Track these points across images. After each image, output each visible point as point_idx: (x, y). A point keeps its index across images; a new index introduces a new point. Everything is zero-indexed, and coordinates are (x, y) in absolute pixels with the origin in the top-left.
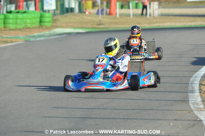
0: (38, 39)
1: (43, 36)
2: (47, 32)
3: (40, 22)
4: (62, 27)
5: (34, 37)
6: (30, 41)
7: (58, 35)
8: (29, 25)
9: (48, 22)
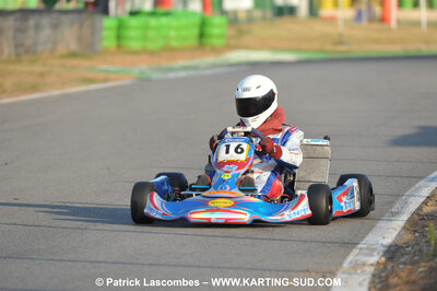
0: (172, 75)
1: (196, 68)
2: (210, 59)
3: (202, 35)
4: (248, 47)
5: (171, 70)
6: (149, 80)
7: (231, 65)
8: (174, 44)
9: (221, 36)
